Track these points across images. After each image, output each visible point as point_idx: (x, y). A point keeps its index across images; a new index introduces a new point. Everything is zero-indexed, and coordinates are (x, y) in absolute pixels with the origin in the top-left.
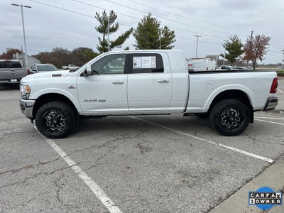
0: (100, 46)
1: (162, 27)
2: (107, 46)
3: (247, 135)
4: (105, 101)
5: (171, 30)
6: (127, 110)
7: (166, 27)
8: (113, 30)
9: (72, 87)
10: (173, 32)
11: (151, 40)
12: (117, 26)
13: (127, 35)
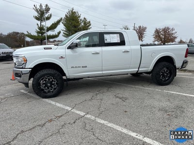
0: (38, 30)
1: (82, 18)
2: (44, 30)
3: (172, 84)
4: (86, 67)
5: (88, 20)
6: (101, 72)
7: (85, 19)
8: (48, 18)
9: (62, 57)
10: (90, 22)
11: (75, 27)
12: (51, 15)
13: (58, 23)
